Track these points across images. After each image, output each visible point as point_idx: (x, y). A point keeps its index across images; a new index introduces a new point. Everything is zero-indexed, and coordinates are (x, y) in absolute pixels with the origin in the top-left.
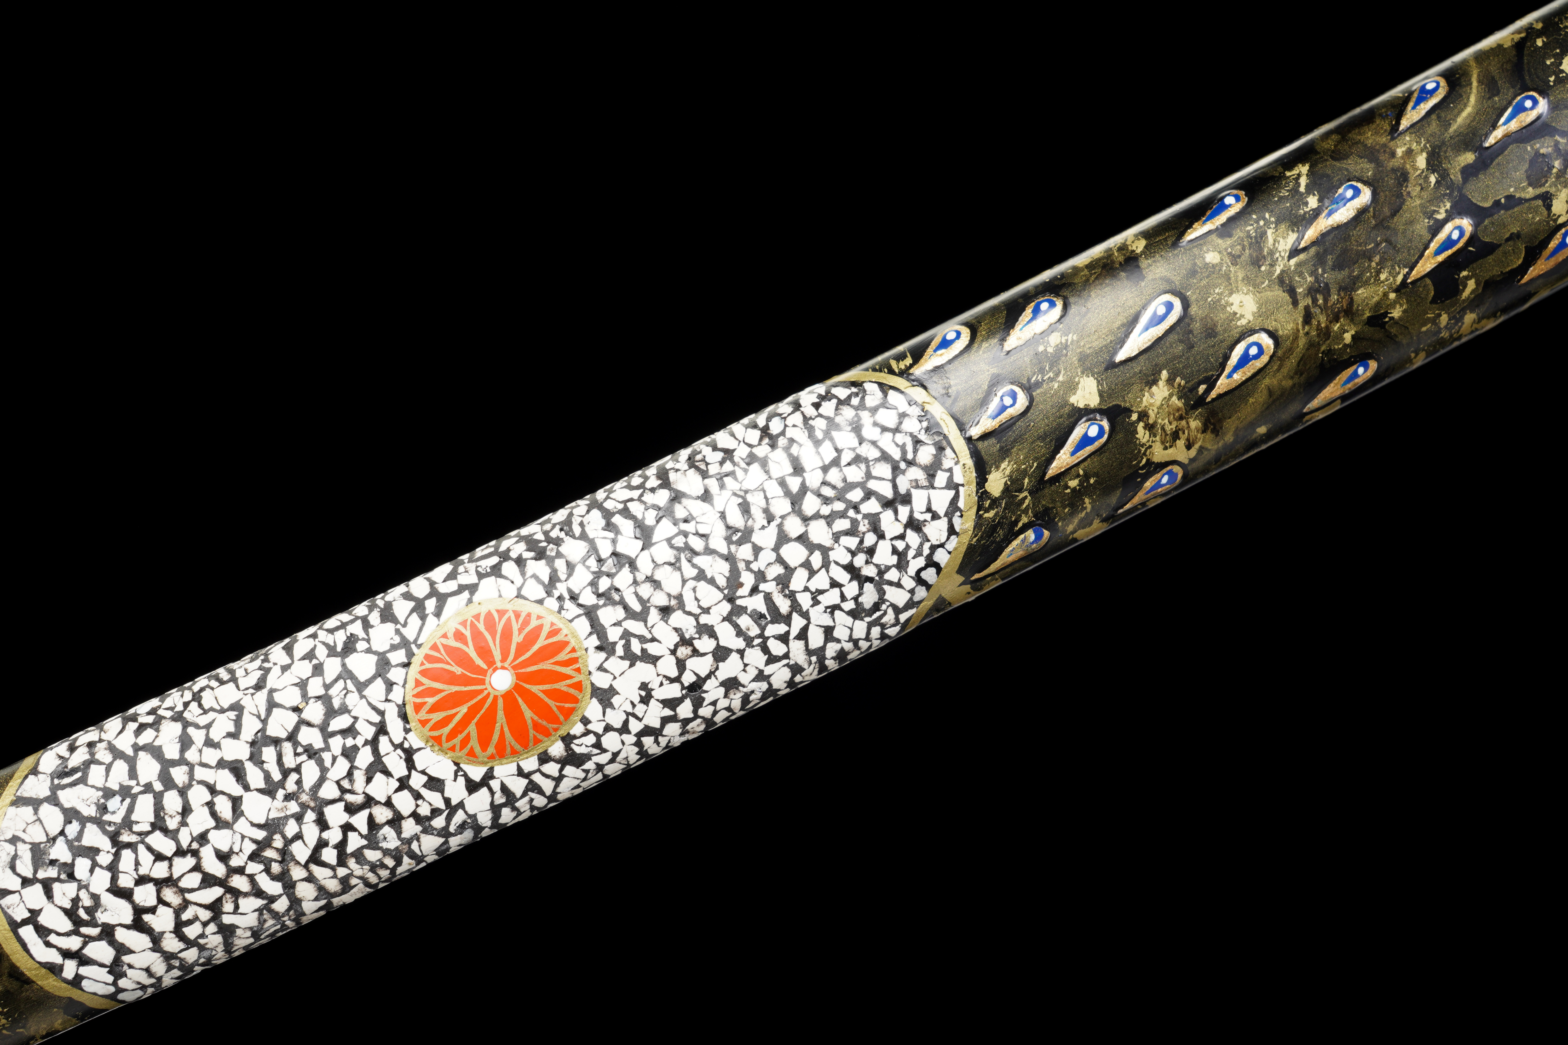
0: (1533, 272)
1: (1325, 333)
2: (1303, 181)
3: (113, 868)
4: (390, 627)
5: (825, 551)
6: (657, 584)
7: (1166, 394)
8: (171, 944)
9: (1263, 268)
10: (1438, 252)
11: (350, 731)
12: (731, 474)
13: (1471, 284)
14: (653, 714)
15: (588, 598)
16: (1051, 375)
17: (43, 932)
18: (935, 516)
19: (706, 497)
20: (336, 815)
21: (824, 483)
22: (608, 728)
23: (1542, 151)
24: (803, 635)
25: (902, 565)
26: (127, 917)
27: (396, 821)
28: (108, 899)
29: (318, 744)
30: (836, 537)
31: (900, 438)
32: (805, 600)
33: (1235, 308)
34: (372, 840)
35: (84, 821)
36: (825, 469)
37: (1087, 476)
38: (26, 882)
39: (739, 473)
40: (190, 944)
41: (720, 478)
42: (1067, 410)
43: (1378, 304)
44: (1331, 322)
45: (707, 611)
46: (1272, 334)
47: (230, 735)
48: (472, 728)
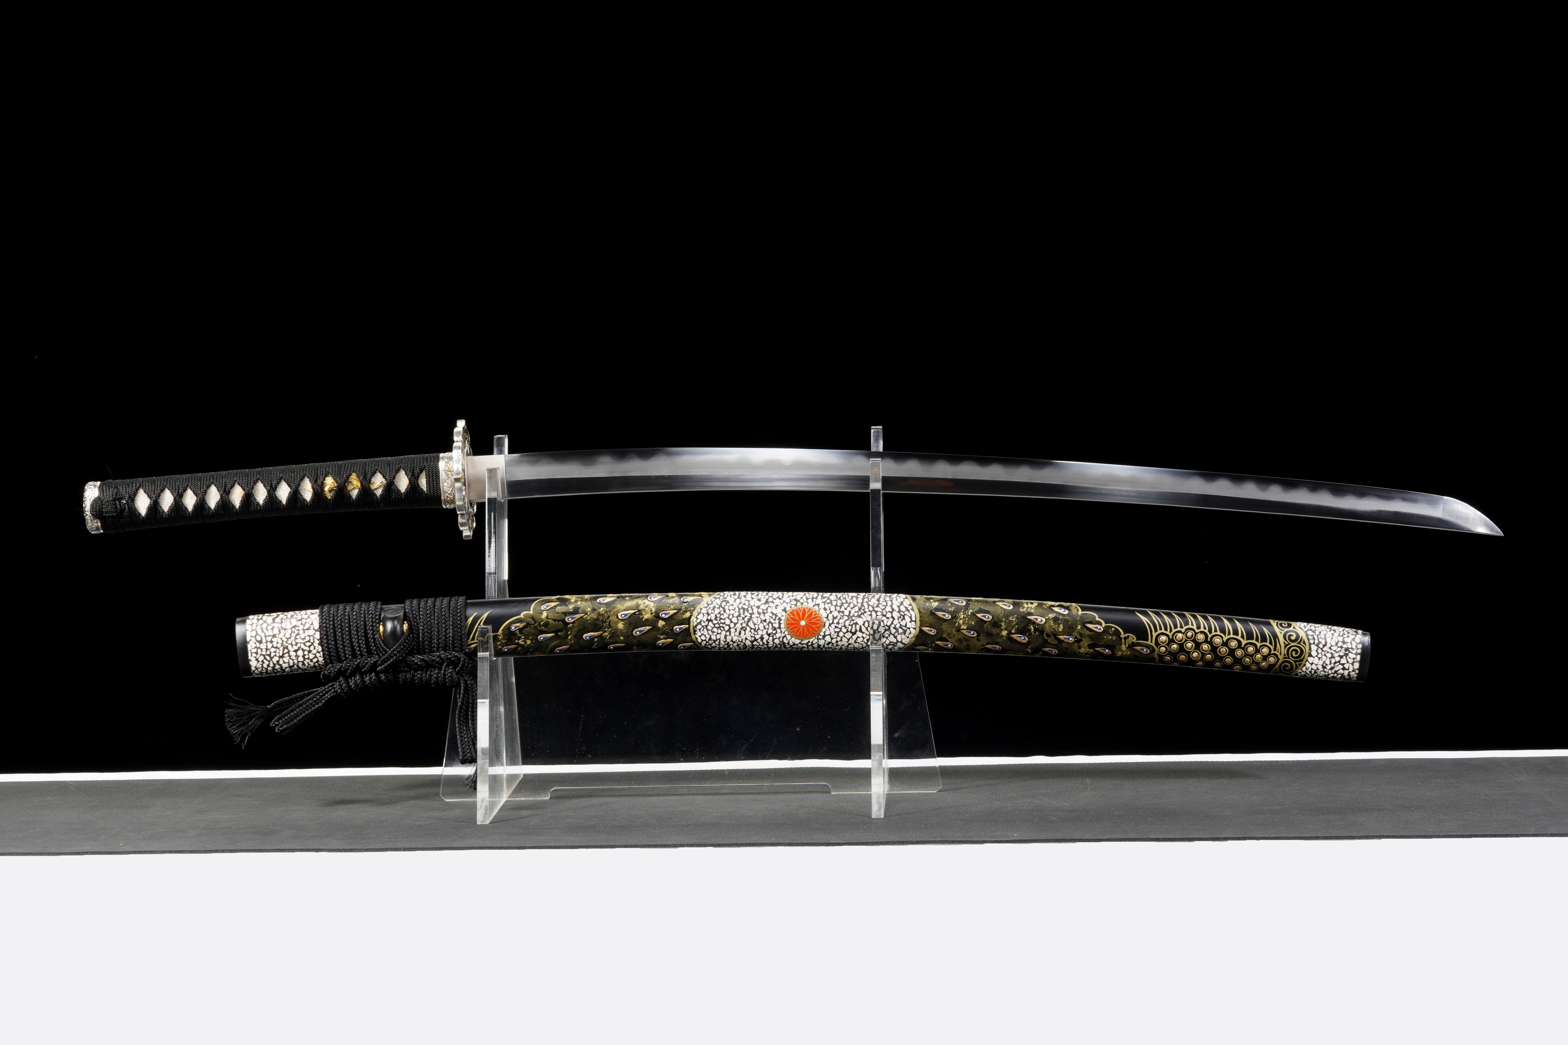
0: (556, 604)
2: (595, 645)
3: (892, 623)
4: (819, 643)
5: (728, 618)
6: (764, 627)
7: (645, 616)
8: (889, 603)
10: (575, 617)
11: (836, 627)
12: (739, 641)
13: (570, 608)
14: (777, 602)
15: (779, 631)
17: (911, 618)
18: (703, 614)
19: (746, 639)
20: (847, 613)
21: (722, 631)
22: (787, 603)
24: (740, 603)
25: (714, 607)
26: (894, 612)
27: (836, 605)
28: (896, 618)
29: (843, 628)
30: (725, 619)
31: (703, 632)
32: (737, 610)
33: (623, 626)
34: (842, 604)
35: (893, 635)
36: (720, 633)
37: (669, 607)
38: (909, 628)
39: (738, 641)
40: (886, 601)
41: (742, 642)
42: (667, 622)
43: (593, 613)
45: (757, 617)
46: (618, 617)
47: (859, 638)
48: (813, 617)
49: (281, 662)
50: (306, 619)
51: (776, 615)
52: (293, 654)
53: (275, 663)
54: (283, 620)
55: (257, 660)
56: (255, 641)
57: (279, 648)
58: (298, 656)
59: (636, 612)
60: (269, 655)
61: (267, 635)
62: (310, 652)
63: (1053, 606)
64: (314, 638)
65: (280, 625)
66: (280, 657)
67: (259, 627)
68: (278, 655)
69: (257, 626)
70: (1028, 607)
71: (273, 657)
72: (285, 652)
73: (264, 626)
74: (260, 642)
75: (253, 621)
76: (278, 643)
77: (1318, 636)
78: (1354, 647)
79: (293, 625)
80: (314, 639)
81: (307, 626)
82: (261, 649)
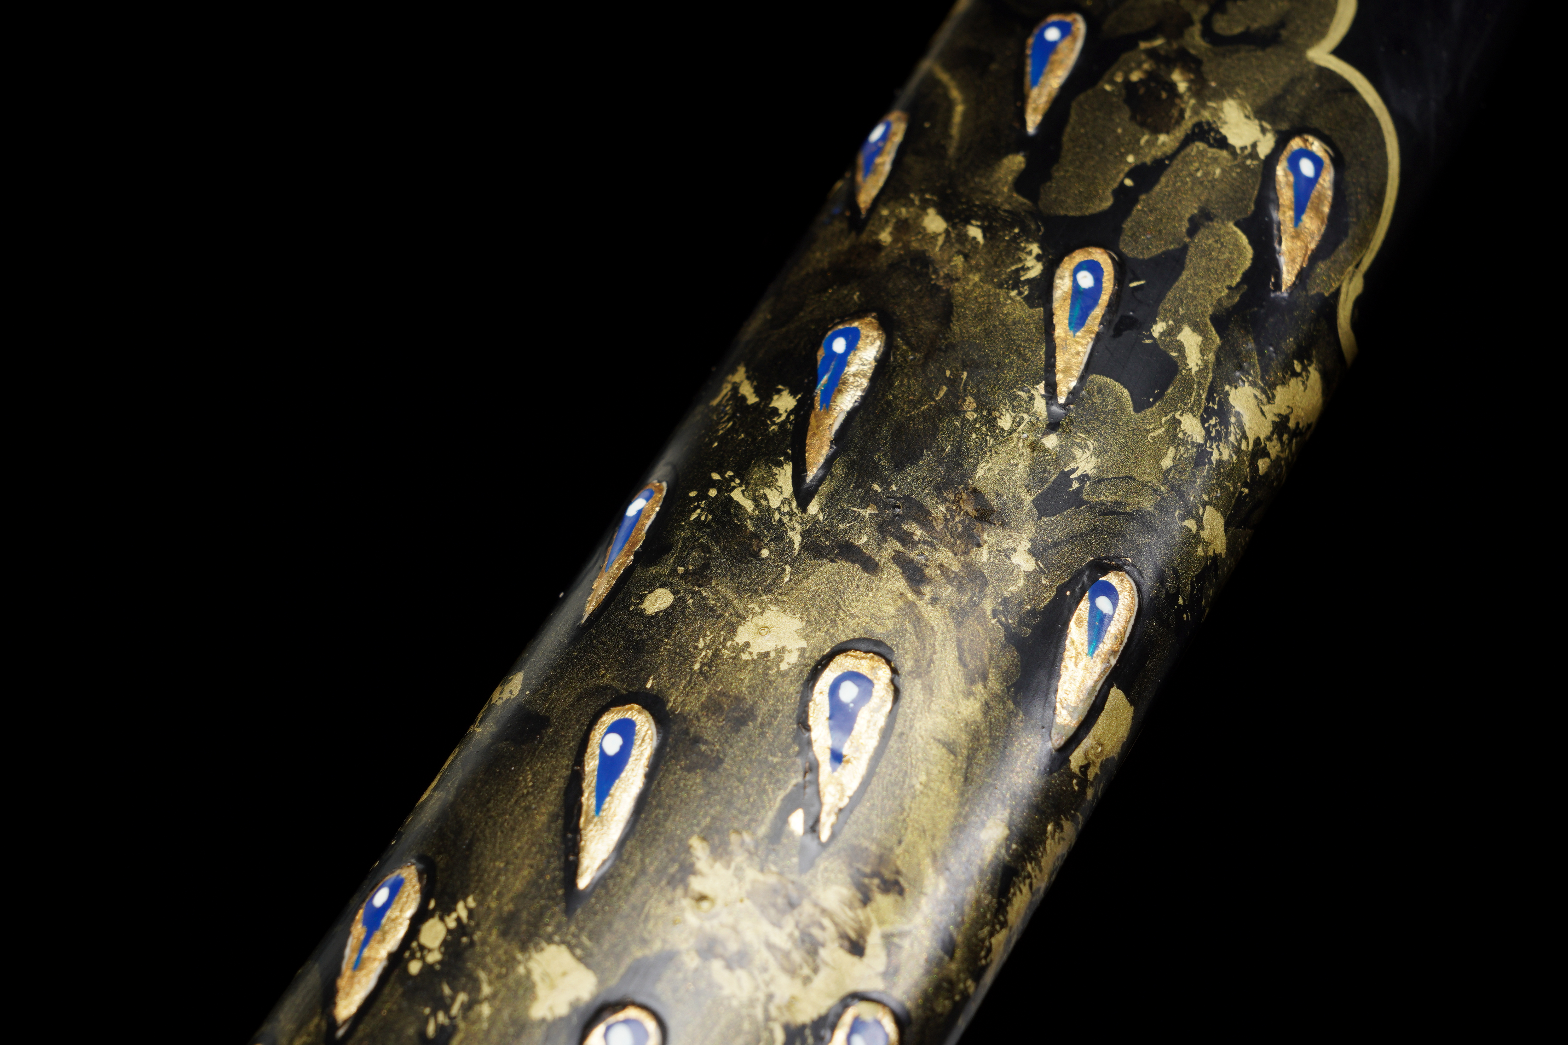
0: (1289, 260)
2: (747, 389)
9: (765, 553)
10: (1079, 321)
13: (1189, 338)
16: (462, 997)
23: (1135, 77)
33: (758, 649)
43: (1035, 472)
44: (966, 553)
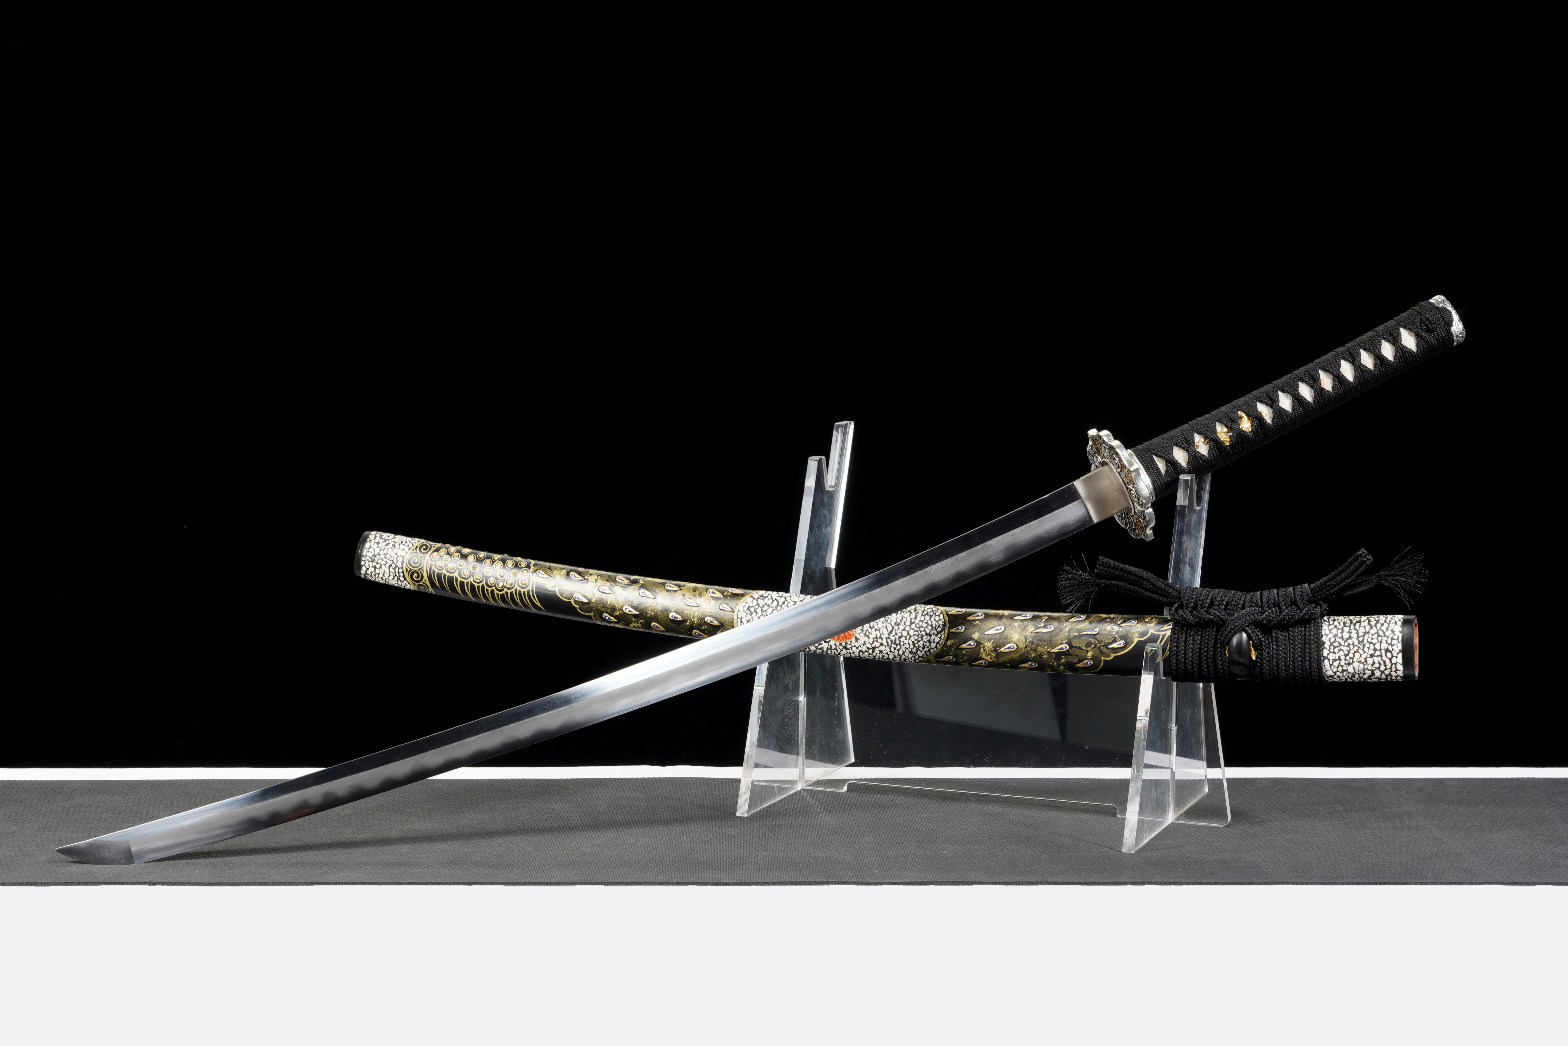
0: (1079, 665)
1: (1028, 652)
2: (1044, 620)
5: (910, 636)
7: (991, 645)
9: (1024, 632)
10: (1059, 649)
13: (1064, 660)
14: (864, 649)
18: (934, 642)
21: (918, 624)
22: (855, 646)
24: (899, 650)
25: (923, 648)
30: (914, 635)
31: (937, 623)
32: (902, 643)
33: (1013, 636)
35: (759, 607)
36: (920, 621)
37: (967, 652)
38: (744, 611)
39: (905, 613)
42: (970, 637)
43: (1042, 653)
44: (1031, 651)
45: (883, 634)
46: (1017, 646)
49: (1368, 627)
50: (1338, 671)
51: (865, 634)
52: (1354, 635)
53: (1374, 628)
54: (1362, 672)
55: (1393, 631)
56: (1393, 652)
57: (1368, 642)
58: (1348, 632)
59: (999, 649)
60: (1379, 636)
61: (1380, 658)
62: (1336, 636)
63: (615, 623)
64: (1329, 650)
65: (1366, 667)
66: (1368, 633)
67: (1388, 667)
68: (1370, 636)
69: (1391, 668)
70: (637, 623)
71: (1375, 634)
72: (1362, 637)
73: (1382, 668)
74: (1387, 650)
75: (1396, 675)
76: (1369, 648)
77: (396, 575)
78: (367, 562)
79: (1351, 666)
80: (1330, 648)
81: (1336, 664)
82: (1387, 643)
